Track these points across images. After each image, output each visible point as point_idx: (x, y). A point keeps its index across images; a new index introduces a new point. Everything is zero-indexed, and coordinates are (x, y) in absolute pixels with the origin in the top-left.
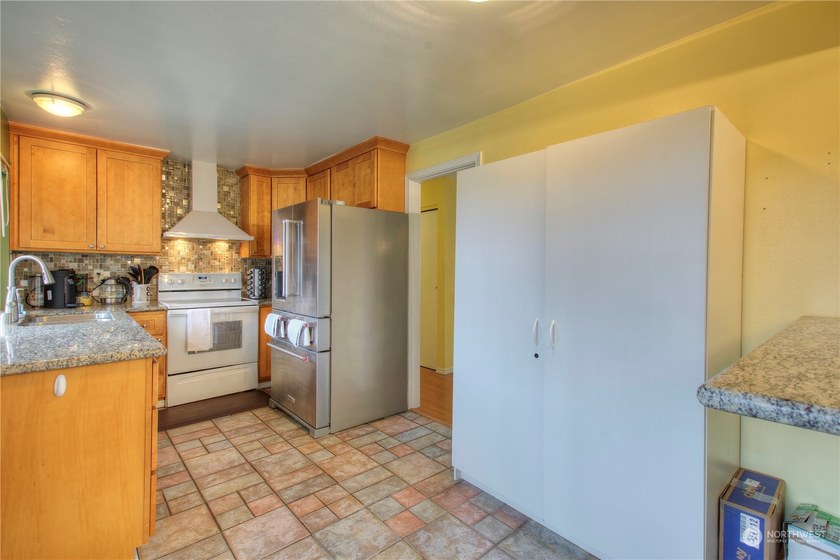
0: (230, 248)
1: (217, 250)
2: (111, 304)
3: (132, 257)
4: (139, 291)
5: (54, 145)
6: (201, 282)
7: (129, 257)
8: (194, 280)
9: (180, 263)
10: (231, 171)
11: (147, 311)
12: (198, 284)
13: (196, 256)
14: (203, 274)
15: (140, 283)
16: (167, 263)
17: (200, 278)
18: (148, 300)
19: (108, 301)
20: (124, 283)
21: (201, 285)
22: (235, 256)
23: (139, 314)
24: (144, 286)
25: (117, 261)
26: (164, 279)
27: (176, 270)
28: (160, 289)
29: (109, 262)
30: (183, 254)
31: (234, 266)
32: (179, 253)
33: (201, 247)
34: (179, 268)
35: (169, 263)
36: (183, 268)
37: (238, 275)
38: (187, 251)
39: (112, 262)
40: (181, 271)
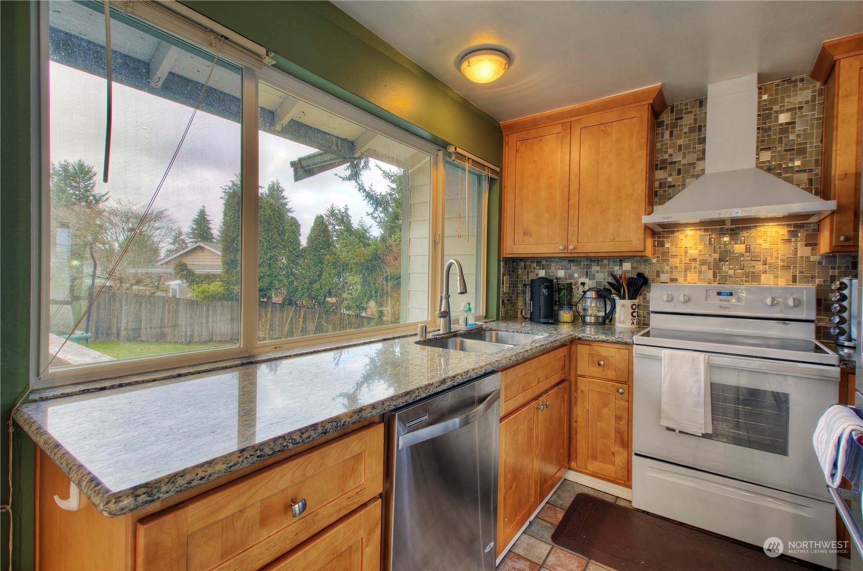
0: (793, 234)
1: (760, 241)
2: (590, 324)
3: (621, 260)
4: (623, 309)
6: (721, 301)
7: (616, 262)
8: (707, 296)
9: (687, 269)
10: (799, 77)
11: (604, 341)
12: (714, 305)
13: (717, 256)
14: (728, 287)
15: (622, 297)
16: (667, 268)
17: (719, 294)
18: (633, 323)
19: (588, 319)
20: (603, 295)
21: (721, 307)
22: (803, 251)
23: (596, 344)
24: (628, 302)
25: (603, 267)
26: (656, 297)
27: (681, 280)
28: (651, 309)
29: (595, 268)
30: (693, 252)
31: (801, 272)
32: (686, 252)
33: (726, 239)
34: (685, 276)
35: (671, 268)
36: (692, 277)
37: (807, 291)
38: (700, 247)
39: (598, 268)
40: (688, 280)
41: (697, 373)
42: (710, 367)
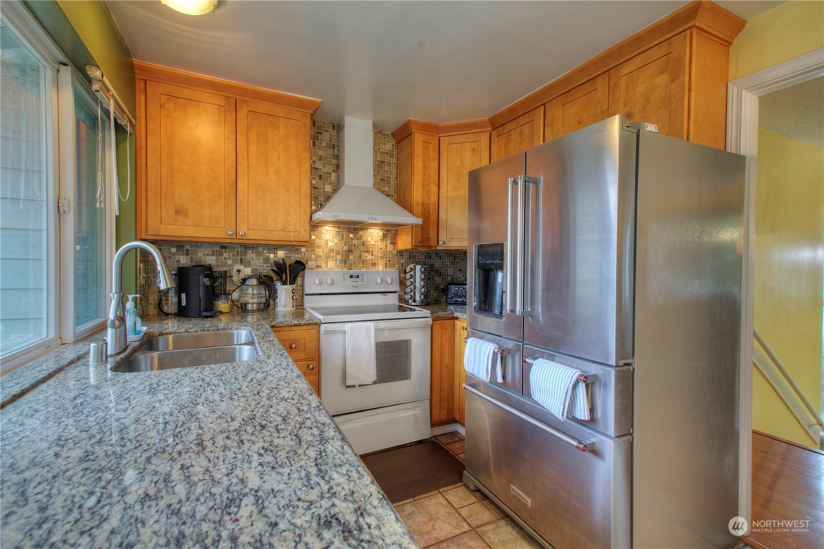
0: (385, 236)
1: (369, 239)
2: (253, 311)
3: (276, 248)
4: (284, 292)
5: (186, 92)
6: (352, 282)
7: (271, 249)
8: (344, 279)
9: (328, 257)
10: (386, 133)
11: (297, 325)
12: (348, 285)
13: (346, 248)
14: (354, 271)
15: (284, 283)
16: (313, 256)
17: (351, 277)
18: (293, 306)
19: (250, 307)
20: (266, 282)
21: (353, 287)
22: (390, 247)
23: (286, 329)
24: (289, 287)
25: (259, 254)
26: (311, 281)
27: (323, 266)
28: (307, 292)
29: (250, 255)
30: (330, 244)
31: (389, 261)
32: (327, 244)
33: (351, 236)
34: (327, 263)
35: (316, 256)
36: (331, 264)
37: (393, 274)
38: (336, 241)
39: (253, 256)
40: (329, 267)
41: (369, 337)
42: (377, 331)
